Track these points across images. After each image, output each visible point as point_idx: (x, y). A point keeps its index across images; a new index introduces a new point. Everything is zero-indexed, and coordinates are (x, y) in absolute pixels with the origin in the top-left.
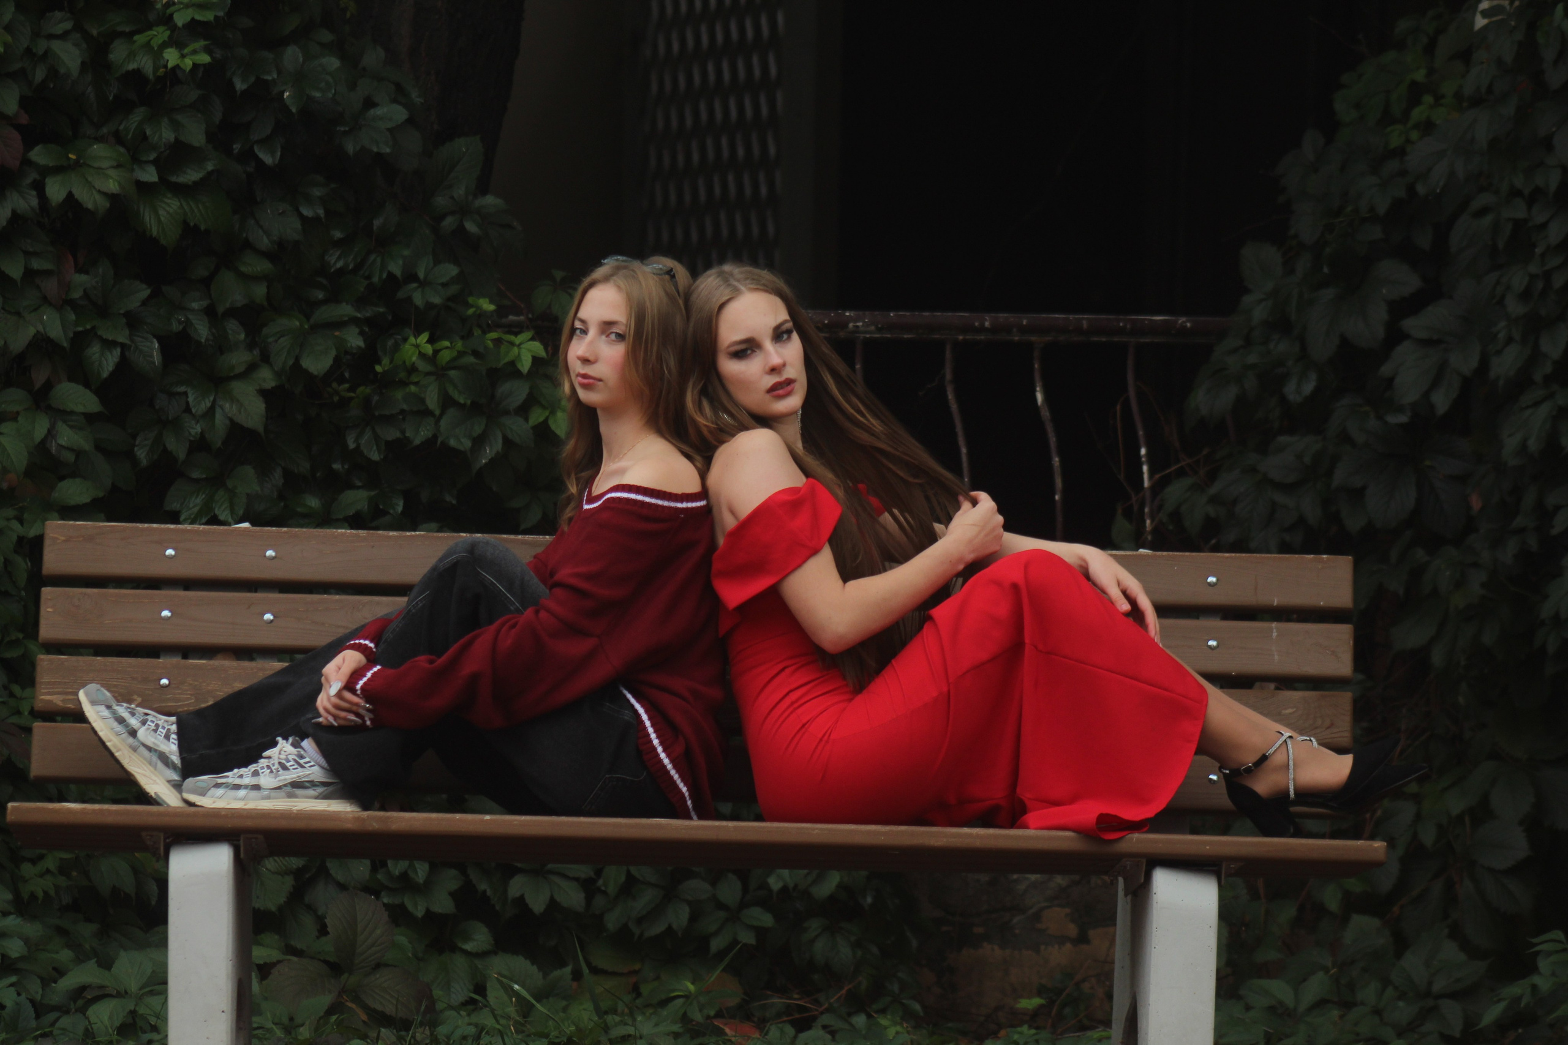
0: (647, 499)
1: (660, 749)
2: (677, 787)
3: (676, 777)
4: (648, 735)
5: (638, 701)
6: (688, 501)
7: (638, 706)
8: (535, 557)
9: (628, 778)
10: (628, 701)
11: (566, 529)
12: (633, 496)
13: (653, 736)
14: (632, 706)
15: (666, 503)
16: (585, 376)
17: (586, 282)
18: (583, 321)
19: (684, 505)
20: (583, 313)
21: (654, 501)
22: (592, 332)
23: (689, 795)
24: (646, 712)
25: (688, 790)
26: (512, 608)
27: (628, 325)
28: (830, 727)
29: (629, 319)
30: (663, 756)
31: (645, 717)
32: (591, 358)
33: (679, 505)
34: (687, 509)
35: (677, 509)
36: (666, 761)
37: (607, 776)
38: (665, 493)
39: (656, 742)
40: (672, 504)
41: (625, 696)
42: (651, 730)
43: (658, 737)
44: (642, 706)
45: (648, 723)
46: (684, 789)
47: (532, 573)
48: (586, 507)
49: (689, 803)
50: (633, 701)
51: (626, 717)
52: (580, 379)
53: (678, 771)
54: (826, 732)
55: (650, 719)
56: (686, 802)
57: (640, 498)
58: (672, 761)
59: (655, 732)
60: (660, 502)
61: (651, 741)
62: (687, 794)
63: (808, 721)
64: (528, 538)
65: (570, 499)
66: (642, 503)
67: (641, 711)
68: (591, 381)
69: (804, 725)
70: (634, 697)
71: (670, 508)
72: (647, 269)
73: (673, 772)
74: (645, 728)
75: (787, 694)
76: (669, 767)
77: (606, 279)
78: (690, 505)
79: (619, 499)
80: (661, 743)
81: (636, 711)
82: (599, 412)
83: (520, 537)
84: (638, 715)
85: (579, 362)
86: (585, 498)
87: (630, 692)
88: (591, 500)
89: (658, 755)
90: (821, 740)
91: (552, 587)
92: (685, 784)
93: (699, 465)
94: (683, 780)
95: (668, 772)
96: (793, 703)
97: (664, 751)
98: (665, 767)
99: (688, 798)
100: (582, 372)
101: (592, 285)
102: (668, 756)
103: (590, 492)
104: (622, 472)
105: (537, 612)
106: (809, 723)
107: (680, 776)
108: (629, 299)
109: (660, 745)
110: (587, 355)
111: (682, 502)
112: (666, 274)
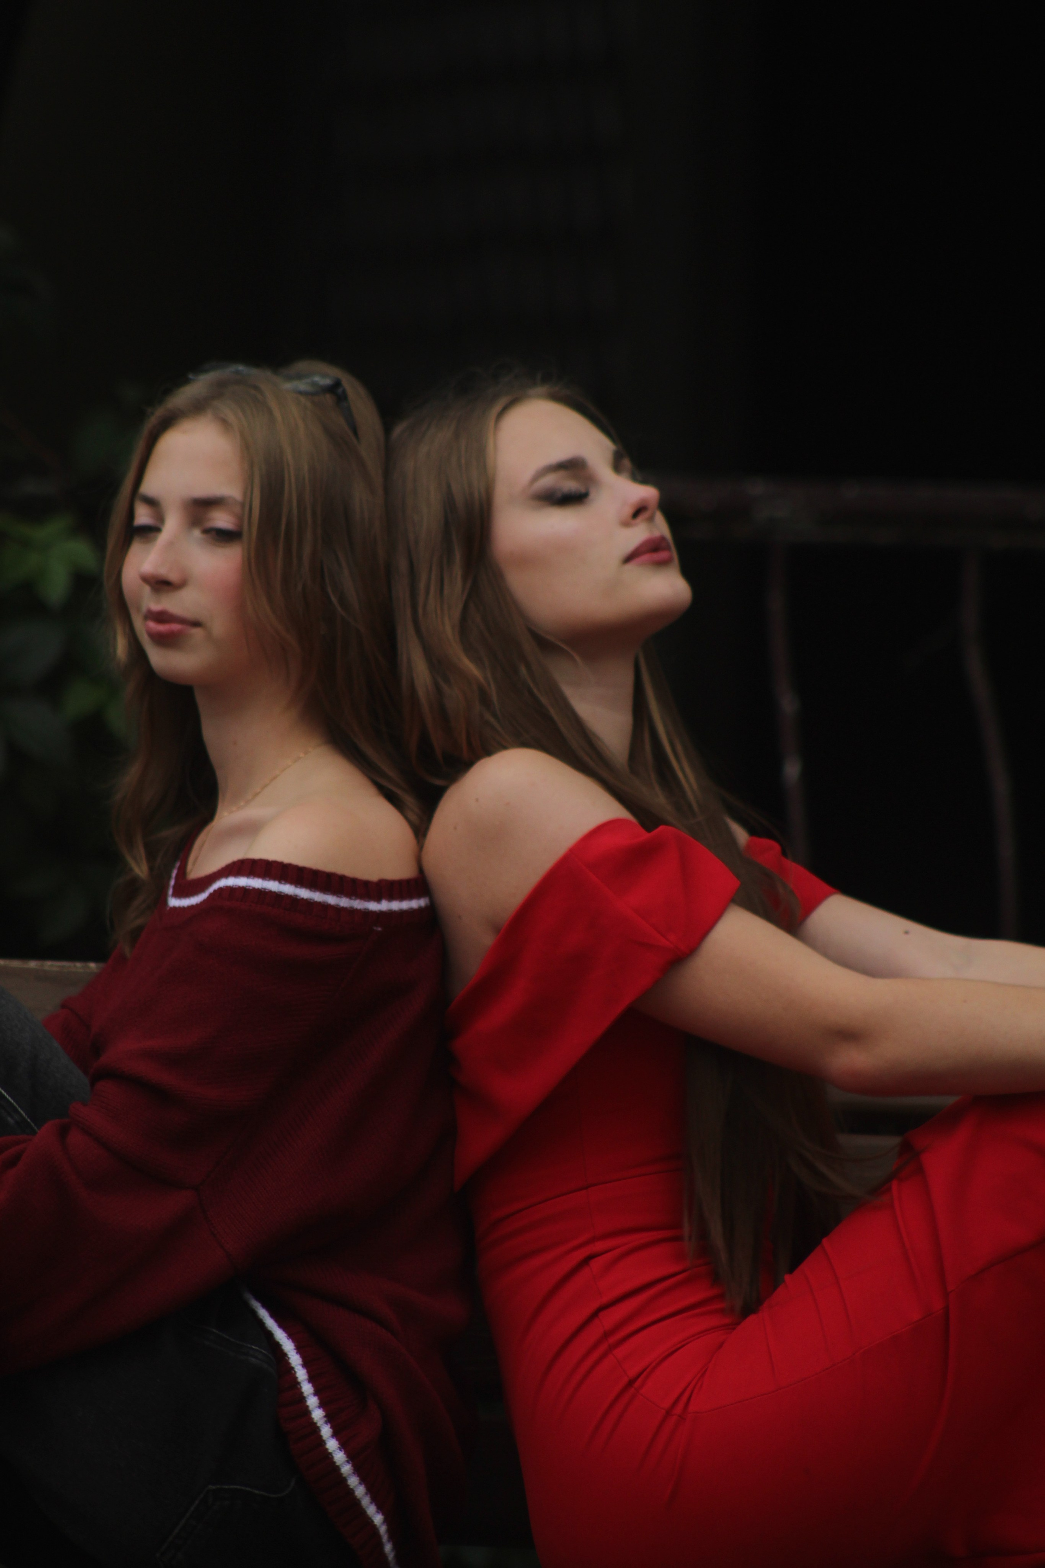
0: (304, 893)
1: (326, 1431)
2: (362, 1513)
3: (360, 1491)
4: (302, 1399)
5: (281, 1326)
6: (391, 898)
7: (280, 1335)
8: (64, 1006)
9: (257, 1492)
10: (261, 1324)
11: (127, 951)
12: (273, 886)
13: (312, 1401)
14: (269, 1335)
15: (344, 902)
16: (161, 617)
17: (157, 414)
18: (152, 502)
19: (384, 906)
20: (152, 485)
21: (317, 896)
22: (172, 524)
23: (389, 1531)
24: (299, 1349)
25: (386, 1521)
26: (10, 1120)
27: (246, 504)
28: (689, 1384)
29: (248, 489)
30: (332, 1445)
31: (295, 1360)
32: (173, 577)
33: (373, 906)
34: (390, 914)
35: (367, 913)
36: (339, 1457)
37: (211, 1487)
38: (342, 878)
39: (318, 1415)
40: (358, 904)
41: (254, 1314)
42: (307, 1388)
43: (322, 1405)
44: (291, 1336)
45: (301, 1374)
46: (378, 1519)
47: (56, 1044)
48: (174, 902)
49: (388, 1548)
50: (270, 1323)
51: (253, 1360)
52: (152, 625)
53: (363, 1480)
54: (682, 1394)
55: (305, 1365)
56: (380, 1545)
57: (288, 889)
58: (351, 1457)
59: (316, 1393)
60: (331, 900)
61: (307, 1412)
62: (383, 1530)
63: (642, 1373)
64: (50, 965)
65: (134, 886)
66: (294, 900)
67: (288, 1346)
68: (175, 627)
69: (631, 1383)
70: (273, 1316)
71: (352, 911)
72: (288, 386)
73: (353, 1481)
74: (296, 1384)
75: (595, 1314)
76: (346, 1469)
77: (198, 408)
78: (396, 906)
79: (244, 890)
80: (330, 1418)
81: (276, 1347)
82: (200, 699)
83: (33, 964)
84: (282, 1356)
85: (147, 589)
86: (172, 882)
87: (265, 1306)
88: (186, 888)
89: (321, 1443)
90: (669, 1413)
91: (96, 1078)
92: (380, 1508)
93: (413, 817)
94: (374, 1500)
95: (343, 1480)
96: (606, 1335)
97: (335, 1435)
98: (336, 1469)
99: (385, 1538)
100: (155, 607)
101: (167, 423)
102: (343, 1446)
103: (182, 871)
104: (251, 829)
105: (63, 1132)
106: (643, 1376)
107: (370, 1490)
108: (246, 448)
109: (326, 1423)
110: (163, 572)
111: (378, 900)
112: (329, 399)
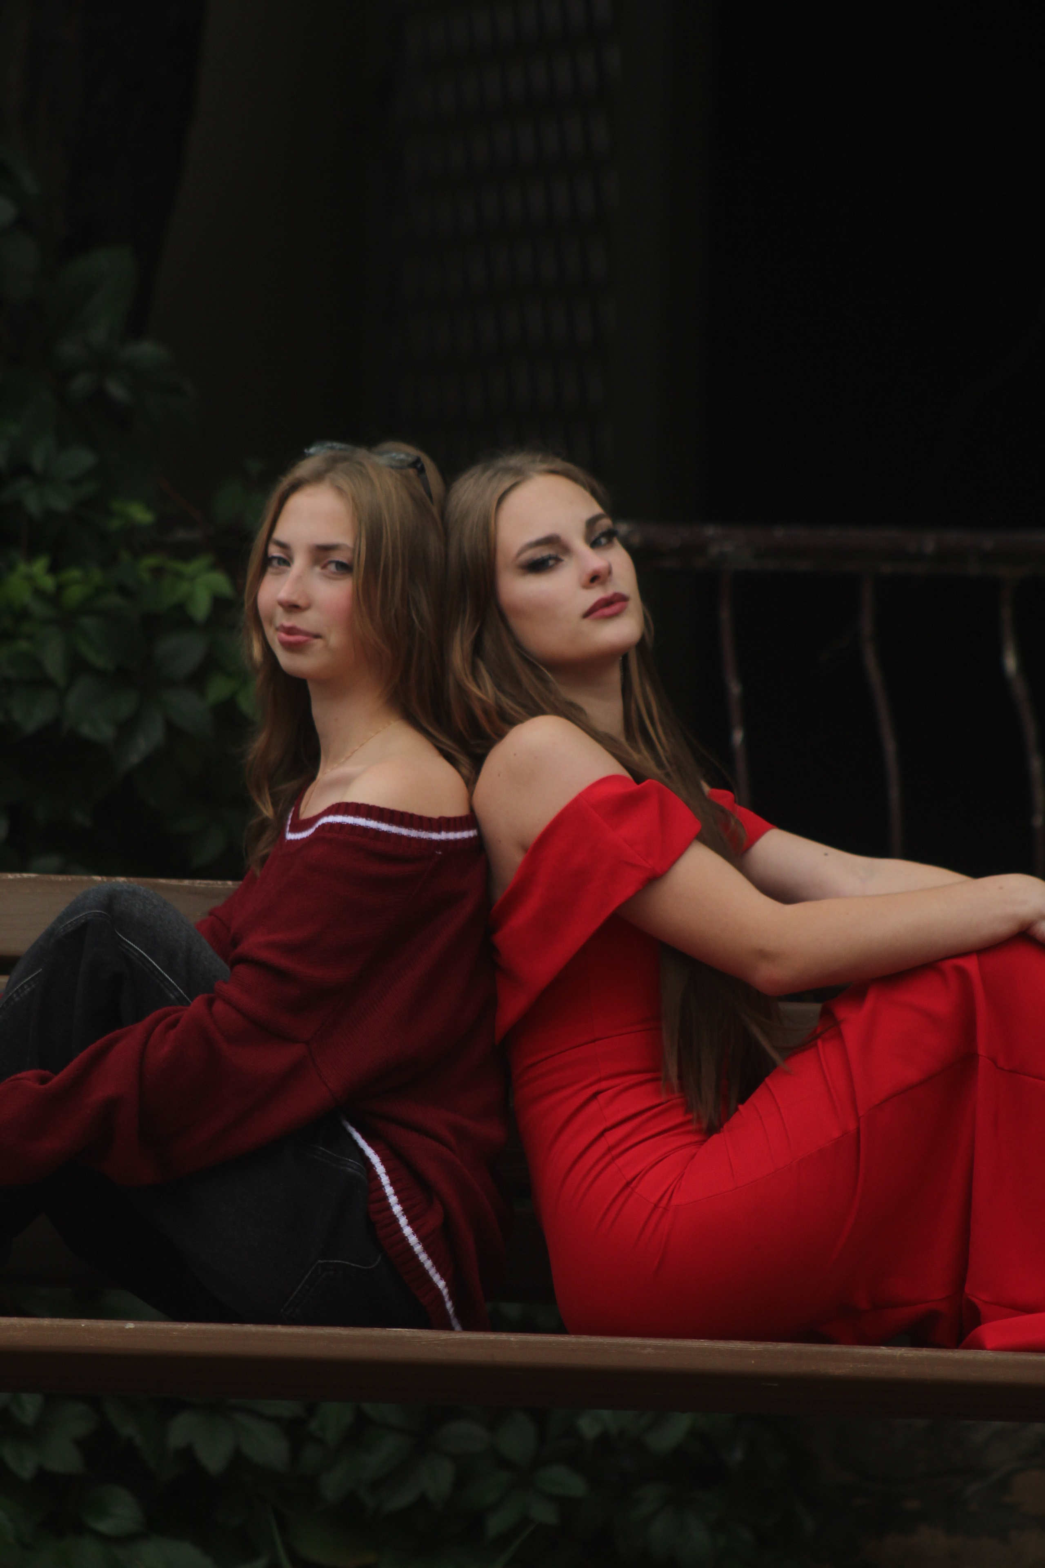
0: (384, 827)
1: (403, 1221)
2: (430, 1280)
3: (428, 1264)
4: (385, 1198)
5: (370, 1144)
6: (448, 830)
7: (369, 1152)
8: (211, 914)
9: (353, 1265)
10: (355, 1143)
11: (258, 873)
12: (361, 822)
13: (393, 1200)
14: (361, 1152)
15: (414, 833)
16: (290, 631)
17: (285, 482)
18: (283, 546)
19: (443, 836)
21: (394, 829)
22: (300, 562)
23: (449, 1293)
24: (383, 1162)
25: (447, 1285)
26: (172, 996)
27: (355, 550)
28: (672, 1183)
29: (357, 538)
30: (407, 1231)
31: (380, 1169)
32: (301, 602)
33: (435, 836)
34: (447, 842)
35: (431, 842)
36: (413, 1240)
37: (320, 1262)
38: (412, 816)
39: (397, 1209)
40: (424, 835)
41: (350, 1136)
42: (389, 1190)
43: (400, 1202)
44: (377, 1152)
45: (385, 1180)
46: (441, 1284)
47: (204, 941)
48: (290, 836)
49: (449, 1305)
50: (362, 1143)
51: (349, 1169)
52: (279, 634)
53: (430, 1256)
55: (388, 1173)
56: (443, 1303)
57: (372, 824)
58: (422, 1240)
59: (396, 1194)
60: (404, 831)
61: (389, 1207)
62: (445, 1292)
63: (637, 1175)
64: (199, 883)
65: (264, 824)
66: (377, 832)
67: (375, 1159)
68: (301, 638)
69: (628, 1184)
70: (364, 1137)
71: (419, 840)
72: (382, 460)
73: (423, 1257)
74: (381, 1187)
75: (602, 1134)
76: (418, 1248)
77: (317, 477)
78: (452, 836)
79: (341, 825)
80: (405, 1212)
81: (366, 1161)
82: (311, 687)
83: (186, 882)
84: (370, 1167)
85: (280, 610)
86: (289, 822)
87: (358, 1130)
88: (298, 826)
89: (399, 1229)
90: (656, 1206)
91: (234, 963)
92: (443, 1277)
93: (465, 771)
94: (438, 1270)
95: (415, 1257)
96: (610, 1149)
97: (410, 1223)
98: (410, 1248)
99: (447, 1298)
100: (288, 623)
101: (295, 487)
102: (416, 1232)
103: (296, 814)
104: (345, 782)
105: (210, 1003)
106: (638, 1178)
107: (435, 1263)
108: (356, 507)
109: (403, 1215)
110: (294, 598)
111: (439, 831)
112: (411, 472)
